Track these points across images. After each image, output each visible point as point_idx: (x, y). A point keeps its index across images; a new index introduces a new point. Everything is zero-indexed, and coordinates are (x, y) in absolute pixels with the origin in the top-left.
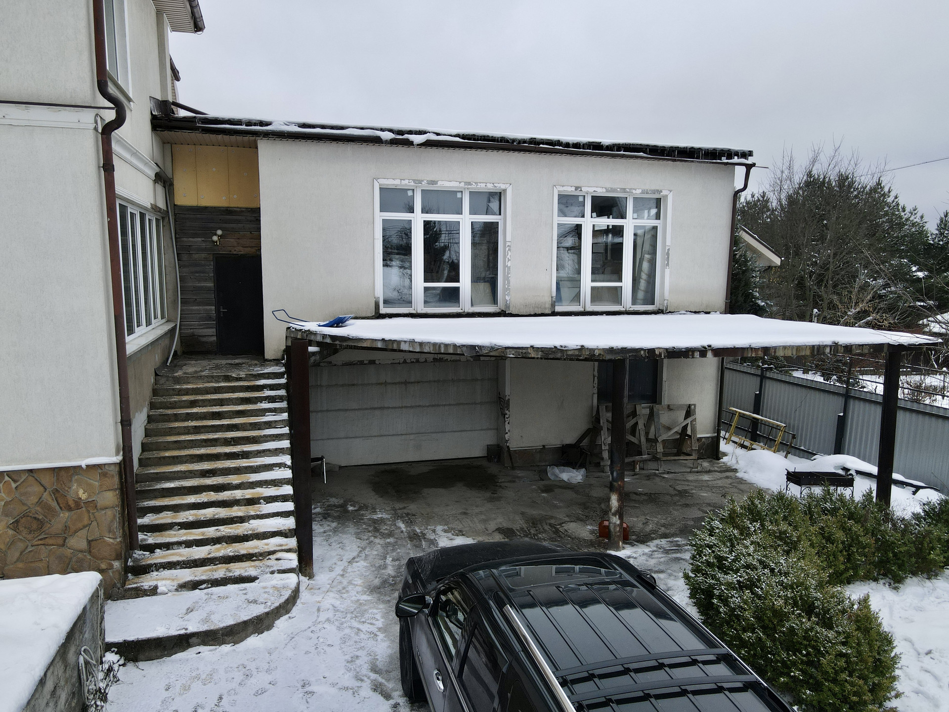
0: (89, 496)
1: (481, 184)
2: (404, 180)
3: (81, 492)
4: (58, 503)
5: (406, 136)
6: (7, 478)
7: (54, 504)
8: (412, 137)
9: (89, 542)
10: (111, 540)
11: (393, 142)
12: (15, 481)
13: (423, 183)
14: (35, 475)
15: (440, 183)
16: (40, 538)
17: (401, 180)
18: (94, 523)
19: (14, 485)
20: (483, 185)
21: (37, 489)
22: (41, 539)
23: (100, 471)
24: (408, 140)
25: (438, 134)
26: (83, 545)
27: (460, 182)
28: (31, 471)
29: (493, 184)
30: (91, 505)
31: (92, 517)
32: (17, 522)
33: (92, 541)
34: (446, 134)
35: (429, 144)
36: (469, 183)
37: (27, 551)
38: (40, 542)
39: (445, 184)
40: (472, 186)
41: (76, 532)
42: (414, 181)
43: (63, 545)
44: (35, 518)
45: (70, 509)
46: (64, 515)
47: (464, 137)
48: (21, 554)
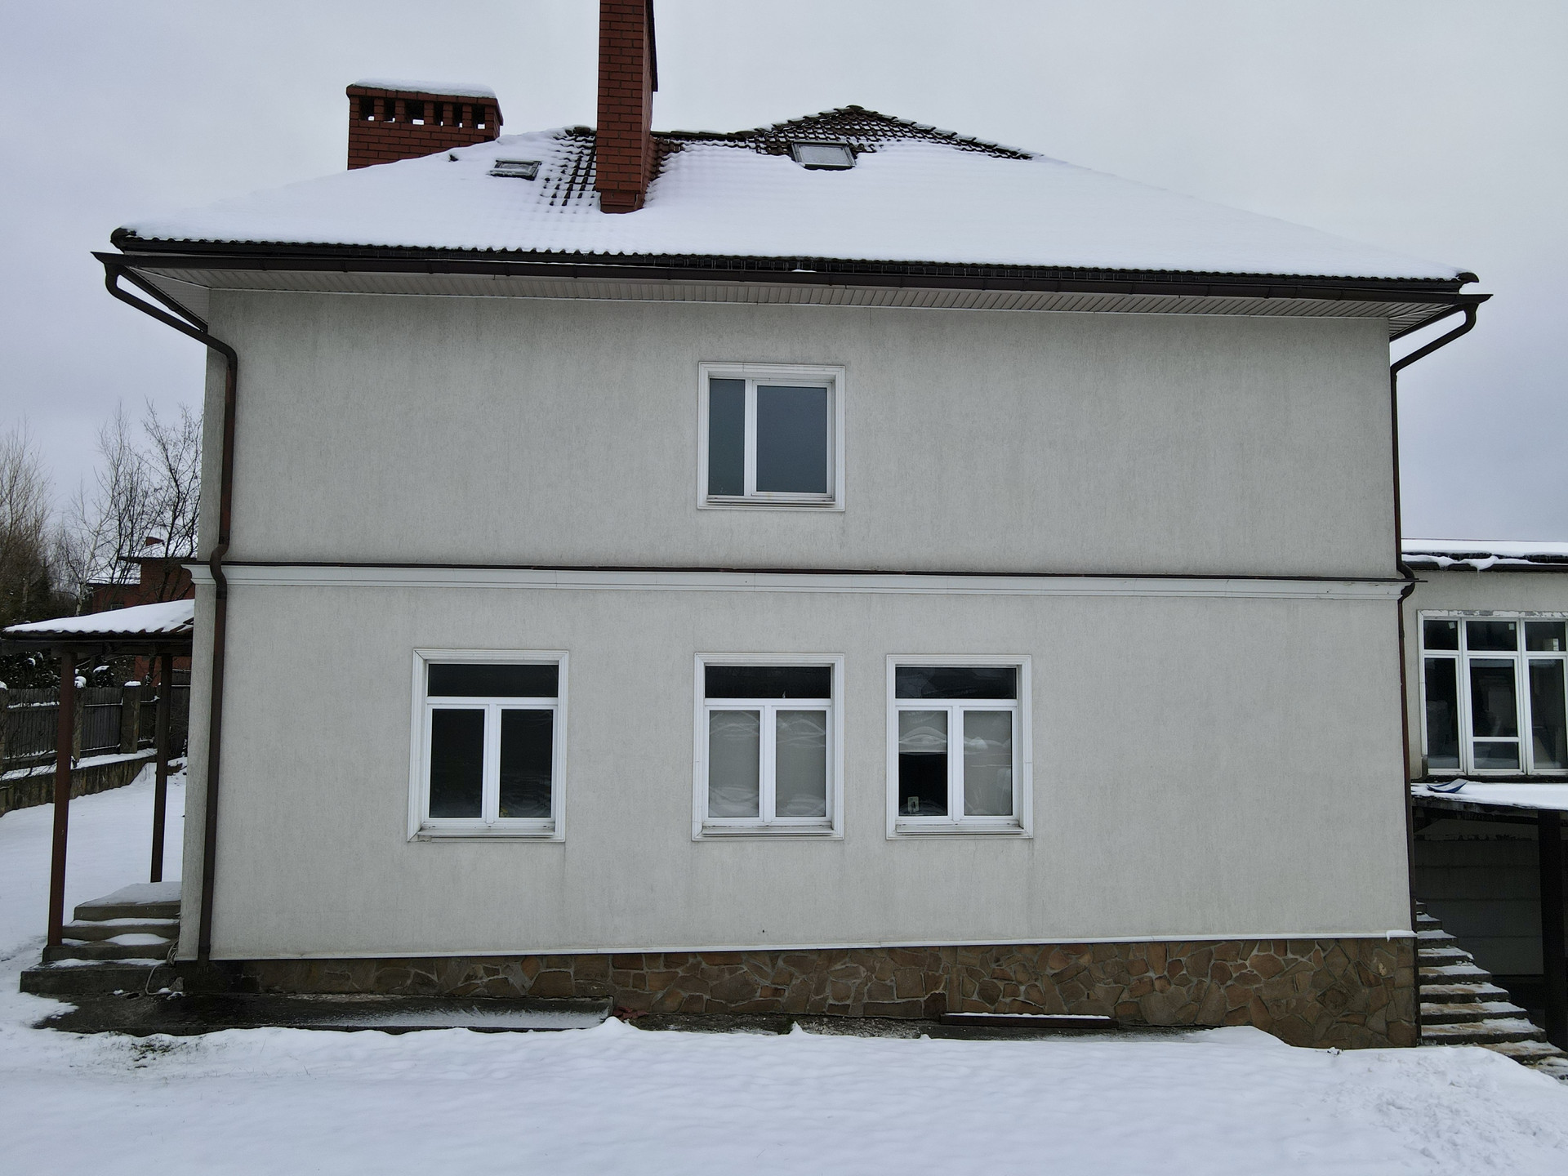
0: (1388, 972)
1: (1547, 614)
2: (1452, 611)
3: (1381, 966)
4: (1360, 978)
5: (1465, 561)
6: (1317, 946)
7: (1356, 978)
8: (1474, 562)
9: (1387, 1023)
10: (1407, 1024)
11: (1451, 568)
12: (1324, 950)
13: (1475, 614)
14: (1341, 945)
15: (1495, 614)
16: (1344, 1014)
17: (1449, 611)
18: (1392, 1003)
19: (1323, 955)
20: (1549, 615)
21: (1343, 960)
22: (1344, 1016)
23: (1398, 945)
24: (1468, 565)
25: (1500, 557)
26: (1382, 1026)
27: (1520, 612)
28: (1337, 940)
29: (1561, 613)
30: (1390, 981)
31: (1390, 995)
32: (1324, 994)
33: (1391, 1022)
34: (1512, 556)
35: (1495, 569)
36: (1531, 613)
37: (1332, 1028)
38: (1344, 1019)
39: (1501, 615)
40: (1535, 616)
41: (1375, 1011)
42: (1465, 612)
43: (1364, 1025)
44: (1340, 992)
45: (1370, 985)
46: (1366, 991)
47: (1531, 558)
48: (1327, 1031)
